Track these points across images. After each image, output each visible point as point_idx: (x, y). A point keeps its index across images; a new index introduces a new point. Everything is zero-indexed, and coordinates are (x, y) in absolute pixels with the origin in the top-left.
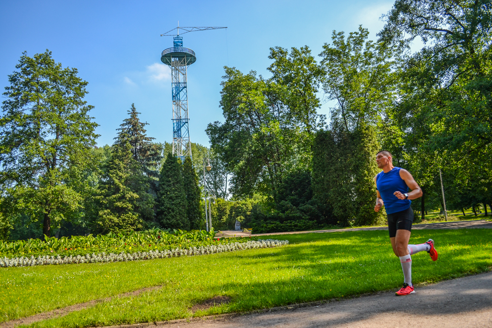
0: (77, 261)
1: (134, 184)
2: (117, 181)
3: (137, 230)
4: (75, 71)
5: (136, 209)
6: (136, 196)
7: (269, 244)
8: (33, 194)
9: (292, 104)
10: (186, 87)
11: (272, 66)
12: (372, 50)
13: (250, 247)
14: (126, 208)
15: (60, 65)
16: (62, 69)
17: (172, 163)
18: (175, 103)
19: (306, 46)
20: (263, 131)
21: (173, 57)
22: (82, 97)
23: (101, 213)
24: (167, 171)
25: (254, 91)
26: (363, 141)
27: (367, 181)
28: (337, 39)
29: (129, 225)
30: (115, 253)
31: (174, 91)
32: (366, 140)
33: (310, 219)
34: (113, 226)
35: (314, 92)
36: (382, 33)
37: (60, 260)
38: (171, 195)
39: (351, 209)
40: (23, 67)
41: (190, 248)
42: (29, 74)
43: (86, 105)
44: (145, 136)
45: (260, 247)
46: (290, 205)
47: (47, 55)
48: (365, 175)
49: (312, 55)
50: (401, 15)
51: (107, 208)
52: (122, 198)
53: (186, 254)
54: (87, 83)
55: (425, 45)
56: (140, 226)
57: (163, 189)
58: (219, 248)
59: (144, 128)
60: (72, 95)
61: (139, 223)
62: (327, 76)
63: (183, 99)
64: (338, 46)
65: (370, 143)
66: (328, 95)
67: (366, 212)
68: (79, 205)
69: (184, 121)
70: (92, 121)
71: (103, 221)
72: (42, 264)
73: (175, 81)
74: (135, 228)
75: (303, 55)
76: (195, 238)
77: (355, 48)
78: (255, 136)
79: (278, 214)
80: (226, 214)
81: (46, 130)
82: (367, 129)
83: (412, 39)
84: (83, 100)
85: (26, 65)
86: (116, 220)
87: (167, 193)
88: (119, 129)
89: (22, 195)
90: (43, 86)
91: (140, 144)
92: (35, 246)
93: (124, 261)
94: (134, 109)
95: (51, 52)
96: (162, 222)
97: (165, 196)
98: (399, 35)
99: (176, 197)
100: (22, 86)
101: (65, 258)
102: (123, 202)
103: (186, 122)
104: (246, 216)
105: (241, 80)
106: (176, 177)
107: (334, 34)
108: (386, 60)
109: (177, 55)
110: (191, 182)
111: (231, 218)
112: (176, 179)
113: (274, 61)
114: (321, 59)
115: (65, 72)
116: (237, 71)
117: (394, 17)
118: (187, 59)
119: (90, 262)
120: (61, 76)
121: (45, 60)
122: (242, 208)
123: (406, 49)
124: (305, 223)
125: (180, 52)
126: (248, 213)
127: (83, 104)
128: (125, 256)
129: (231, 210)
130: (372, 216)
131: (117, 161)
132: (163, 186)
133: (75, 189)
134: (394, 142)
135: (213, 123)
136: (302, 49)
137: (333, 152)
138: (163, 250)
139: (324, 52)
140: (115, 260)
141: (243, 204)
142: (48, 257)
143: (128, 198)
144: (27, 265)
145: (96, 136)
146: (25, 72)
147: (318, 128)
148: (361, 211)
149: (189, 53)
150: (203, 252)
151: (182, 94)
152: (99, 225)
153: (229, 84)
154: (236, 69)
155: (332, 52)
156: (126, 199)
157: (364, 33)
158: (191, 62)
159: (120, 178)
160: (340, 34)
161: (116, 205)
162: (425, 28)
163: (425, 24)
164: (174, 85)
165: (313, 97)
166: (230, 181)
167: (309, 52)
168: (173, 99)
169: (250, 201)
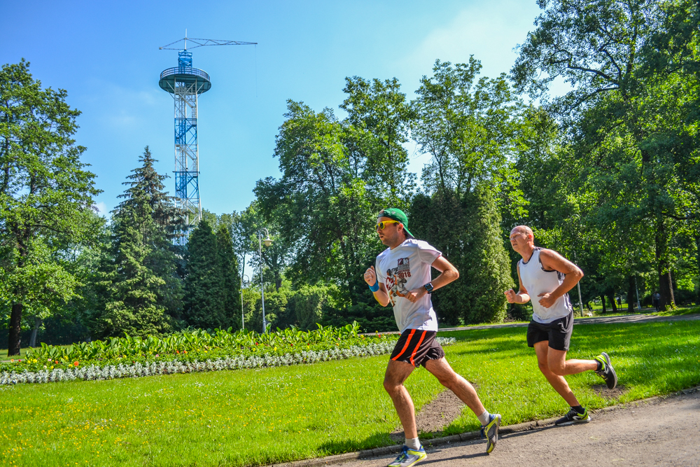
1: (154, 264)
2: (132, 259)
3: (163, 331)
4: (63, 94)
5: (160, 300)
6: (161, 281)
9: (376, 157)
10: (195, 126)
11: (347, 103)
12: (485, 89)
14: (146, 299)
15: (39, 83)
16: (42, 90)
17: (206, 234)
18: (178, 148)
19: (394, 78)
20: (343, 192)
21: (177, 81)
23: (109, 306)
24: (199, 246)
25: (328, 136)
26: (480, 210)
27: (486, 264)
28: (439, 72)
29: (151, 324)
31: (178, 131)
32: (483, 209)
34: (127, 325)
35: (401, 141)
38: (206, 281)
39: (463, 301)
43: (74, 146)
44: (167, 195)
47: (23, 68)
48: (484, 255)
51: (118, 300)
52: (141, 284)
54: (80, 112)
56: (166, 325)
57: (193, 271)
59: (163, 183)
61: (166, 320)
62: (421, 121)
63: (190, 143)
64: (441, 80)
65: (488, 213)
66: (420, 146)
67: (483, 304)
68: (75, 295)
69: (192, 175)
70: (84, 169)
71: (113, 317)
73: (179, 115)
74: (160, 328)
75: (389, 90)
77: (462, 86)
79: (365, 307)
80: (250, 310)
83: (551, 79)
84: (71, 138)
86: (132, 317)
87: (198, 278)
88: (127, 183)
91: (159, 206)
94: (148, 154)
95: (29, 63)
96: (192, 320)
97: (196, 282)
98: (532, 73)
99: (212, 283)
102: (142, 290)
103: (194, 177)
104: (278, 313)
105: (313, 120)
106: (212, 255)
107: (438, 64)
108: (503, 105)
109: (184, 79)
110: (228, 263)
111: (257, 317)
112: (212, 258)
113: (349, 95)
114: (419, 97)
115: (47, 94)
116: (305, 107)
117: (530, 51)
118: (199, 85)
121: (19, 74)
122: (273, 302)
125: (189, 75)
126: (282, 309)
127: (70, 144)
129: (257, 304)
130: (492, 310)
131: (131, 230)
132: (193, 268)
135: (264, 180)
136: (387, 81)
137: (440, 223)
139: (422, 89)
141: (274, 297)
143: (148, 285)
145: (95, 192)
147: (406, 192)
148: (477, 304)
149: (202, 76)
151: (189, 136)
152: (106, 323)
153: (296, 125)
154: (303, 104)
155: (434, 89)
156: (146, 286)
157: (475, 66)
158: (204, 90)
159: (137, 255)
160: (445, 65)
161: (132, 294)
162: (569, 66)
163: (569, 60)
164: (177, 122)
165: (400, 149)
166: (249, 264)
167: (397, 86)
168: (175, 142)
169: (285, 291)
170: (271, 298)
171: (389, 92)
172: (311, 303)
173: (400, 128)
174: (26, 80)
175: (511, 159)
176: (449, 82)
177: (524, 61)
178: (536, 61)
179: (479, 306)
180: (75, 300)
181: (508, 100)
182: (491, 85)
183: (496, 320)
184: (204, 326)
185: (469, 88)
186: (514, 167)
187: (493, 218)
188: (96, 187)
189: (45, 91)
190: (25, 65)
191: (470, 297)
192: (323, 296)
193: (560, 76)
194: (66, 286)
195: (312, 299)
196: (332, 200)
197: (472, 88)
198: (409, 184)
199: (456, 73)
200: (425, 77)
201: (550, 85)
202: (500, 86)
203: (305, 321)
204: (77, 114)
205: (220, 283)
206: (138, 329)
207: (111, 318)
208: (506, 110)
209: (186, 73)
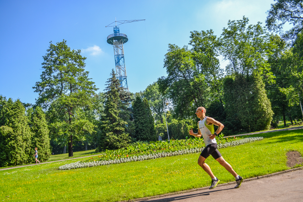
1: (122, 116)
2: (114, 115)
3: (128, 143)
6: (126, 123)
10: (123, 57)
11: (191, 42)
12: (251, 30)
14: (121, 130)
15: (70, 48)
17: (140, 102)
18: (117, 67)
20: (196, 80)
21: (115, 39)
23: (107, 134)
24: (138, 107)
25: (186, 57)
27: (260, 105)
28: (231, 25)
29: (124, 140)
31: (116, 60)
32: (257, 82)
33: (228, 129)
35: (216, 56)
38: (142, 121)
39: (252, 122)
40: (51, 50)
43: (85, 72)
47: (64, 43)
48: (259, 102)
49: (215, 35)
51: (110, 131)
52: (118, 125)
56: (130, 140)
57: (137, 118)
61: (129, 139)
63: (122, 65)
64: (231, 29)
65: (259, 83)
66: (224, 57)
67: (261, 122)
68: (94, 131)
71: (110, 139)
73: (116, 53)
75: (209, 35)
83: (284, 23)
84: (84, 68)
86: (116, 138)
87: (139, 120)
88: (106, 84)
94: (113, 72)
95: (66, 41)
97: (138, 122)
98: (274, 22)
99: (145, 122)
102: (119, 127)
103: (125, 78)
104: (164, 133)
107: (229, 22)
109: (117, 38)
112: (143, 112)
117: (273, 12)
118: (123, 40)
121: (62, 46)
122: (162, 128)
124: (226, 132)
125: (119, 36)
126: (166, 131)
127: (83, 71)
130: (265, 125)
131: (112, 103)
132: (136, 116)
134: (269, 82)
135: (161, 78)
136: (208, 31)
137: (238, 90)
141: (162, 126)
143: (121, 125)
147: (220, 77)
148: (258, 122)
149: (124, 36)
151: (121, 62)
152: (106, 141)
153: (173, 54)
154: (175, 45)
155: (229, 33)
156: (120, 125)
157: (245, 20)
158: (125, 42)
159: (115, 113)
160: (233, 22)
161: (115, 129)
162: (291, 17)
163: (291, 15)
164: (116, 56)
165: (216, 59)
167: (212, 33)
168: (116, 65)
170: (160, 126)
171: (209, 36)
172: (179, 127)
173: (214, 50)
174: (65, 48)
175: (266, 58)
176: (235, 28)
177: (271, 17)
178: (276, 16)
179: (259, 123)
180: (94, 133)
181: (262, 34)
182: (254, 28)
183: (267, 129)
184: (143, 140)
185: (244, 30)
186: (267, 63)
187: (261, 85)
188: (96, 87)
189: (72, 51)
191: (255, 120)
192: (184, 124)
193: (287, 22)
194: (90, 127)
195: (179, 126)
196: (191, 83)
197: (245, 30)
198: (221, 73)
199: (238, 25)
200: (224, 28)
201: (283, 26)
202: (258, 28)
203: (176, 135)
204: (85, 59)
205: (148, 122)
206: (120, 143)
208: (261, 38)
209: (117, 36)
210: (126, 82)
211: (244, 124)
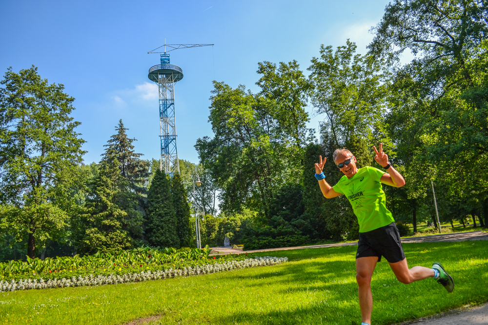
0: (62, 285)
1: (121, 201)
2: (104, 198)
3: (126, 248)
4: (61, 87)
5: (124, 227)
6: (124, 213)
7: (268, 261)
8: (17, 213)
9: (281, 118)
10: (173, 104)
11: (261, 81)
12: (360, 63)
13: (248, 266)
14: (114, 226)
15: (46, 81)
16: (49, 85)
17: (161, 179)
18: (162, 120)
19: (294, 60)
20: (253, 145)
21: (160, 74)
22: (69, 113)
23: (88, 232)
24: (156, 187)
25: (243, 106)
28: (325, 53)
29: (117, 244)
30: (104, 275)
31: (162, 108)
33: (303, 234)
34: (100, 245)
35: (303, 106)
36: (372, 46)
37: (44, 284)
38: (160, 212)
39: (344, 223)
40: (8, 83)
41: (185, 268)
42: (14, 90)
43: (73, 122)
44: (134, 153)
45: (259, 265)
46: (282, 220)
47: (33, 71)
49: (300, 69)
50: (390, 28)
51: (94, 226)
52: (110, 216)
53: (180, 274)
54: (74, 99)
55: (416, 57)
56: (128, 244)
57: (152, 206)
58: (216, 268)
59: (132, 144)
60: (58, 112)
61: (128, 241)
62: (316, 90)
63: (170, 116)
64: (326, 60)
65: (361, 156)
66: (317, 109)
68: (65, 224)
69: (172, 138)
70: (79, 137)
71: (90, 239)
72: (24, 288)
73: (162, 97)
74: (123, 246)
75: (292, 69)
76: (189, 257)
77: (343, 62)
78: (245, 150)
79: (270, 229)
80: (215, 230)
81: (31, 147)
82: (358, 141)
83: (402, 51)
84: (69, 116)
85: (11, 81)
86: (103, 238)
87: (155, 210)
88: (106, 146)
89: (6, 214)
90: (29, 102)
91: (128, 161)
92: (16, 268)
93: (113, 283)
94: (121, 125)
95: (37, 68)
96: (151, 240)
97: (154, 213)
98: (388, 48)
99: (165, 214)
100: (6, 102)
101: (49, 282)
102: (111, 220)
103: (174, 139)
104: (235, 232)
105: (230, 94)
106: (165, 194)
107: (322, 48)
108: (375, 73)
109: (165, 72)
110: (180, 198)
111: (220, 235)
112: (165, 196)
113: (262, 75)
114: (310, 73)
115: (51, 88)
116: (226, 85)
117: (383, 30)
118: (174, 76)
119: (76, 286)
120: (47, 92)
121: (31, 75)
122: (231, 224)
123: (396, 61)
125: (167, 69)
126: (237, 229)
127: (70, 121)
128: (115, 279)
129: (220, 226)
131: (104, 178)
132: (152, 203)
133: (61, 207)
135: (202, 138)
136: (290, 63)
138: (156, 271)
139: (312, 66)
140: (104, 283)
141: (232, 220)
142: (30, 280)
143: (116, 216)
144: (7, 290)
145: (83, 153)
146: (10, 87)
147: (308, 143)
148: (354, 225)
149: (176, 70)
150: (199, 272)
151: (169, 111)
153: (218, 98)
155: (320, 66)
156: (113, 217)
157: (351, 47)
158: (178, 79)
159: (108, 195)
160: (328, 48)
161: (103, 223)
162: (414, 40)
164: (161, 102)
165: (302, 112)
166: (218, 197)
167: (297, 66)
168: (160, 116)
169: (239, 216)
170: (229, 221)
171: (290, 71)
173: (302, 97)
174: (36, 79)
181: (378, 70)
182: (363, 59)
185: (348, 64)
187: (365, 159)
188: (82, 149)
190: (34, 69)
191: (349, 220)
193: (408, 48)
194: (59, 218)
197: (350, 63)
198: (310, 136)
200: (313, 58)
201: (401, 55)
204: (72, 100)
206: (107, 247)
207: (89, 240)
208: (377, 78)
209: (166, 68)
210: (175, 145)
211: (330, 227)
